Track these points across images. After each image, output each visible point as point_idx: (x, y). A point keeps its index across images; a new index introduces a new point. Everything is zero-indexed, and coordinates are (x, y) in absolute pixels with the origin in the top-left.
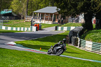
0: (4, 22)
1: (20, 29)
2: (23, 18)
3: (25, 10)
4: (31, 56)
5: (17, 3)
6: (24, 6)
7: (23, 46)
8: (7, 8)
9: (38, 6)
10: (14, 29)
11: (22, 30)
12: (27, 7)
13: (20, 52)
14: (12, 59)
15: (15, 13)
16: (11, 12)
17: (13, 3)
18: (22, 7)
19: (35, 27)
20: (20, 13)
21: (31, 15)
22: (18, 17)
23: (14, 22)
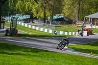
0: (56, 27)
1: (72, 33)
2: (75, 23)
3: (77, 15)
4: (82, 60)
5: (69, 9)
6: (76, 11)
7: (75, 50)
8: (59, 13)
9: (89, 11)
10: (66, 33)
11: (74, 34)
12: (79, 12)
13: (72, 55)
14: (63, 62)
15: (67, 18)
16: (63, 17)
17: (64, 8)
18: (73, 12)
19: (86, 32)
20: (72, 18)
21: (82, 20)
22: (70, 22)
23: (66, 26)
